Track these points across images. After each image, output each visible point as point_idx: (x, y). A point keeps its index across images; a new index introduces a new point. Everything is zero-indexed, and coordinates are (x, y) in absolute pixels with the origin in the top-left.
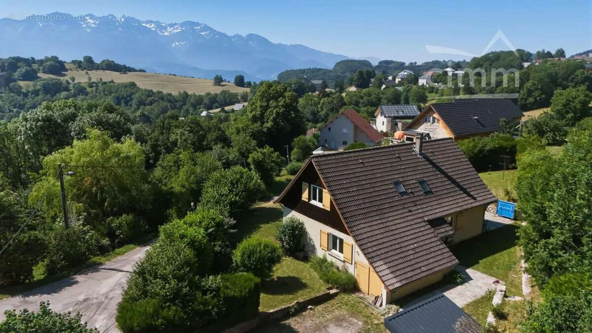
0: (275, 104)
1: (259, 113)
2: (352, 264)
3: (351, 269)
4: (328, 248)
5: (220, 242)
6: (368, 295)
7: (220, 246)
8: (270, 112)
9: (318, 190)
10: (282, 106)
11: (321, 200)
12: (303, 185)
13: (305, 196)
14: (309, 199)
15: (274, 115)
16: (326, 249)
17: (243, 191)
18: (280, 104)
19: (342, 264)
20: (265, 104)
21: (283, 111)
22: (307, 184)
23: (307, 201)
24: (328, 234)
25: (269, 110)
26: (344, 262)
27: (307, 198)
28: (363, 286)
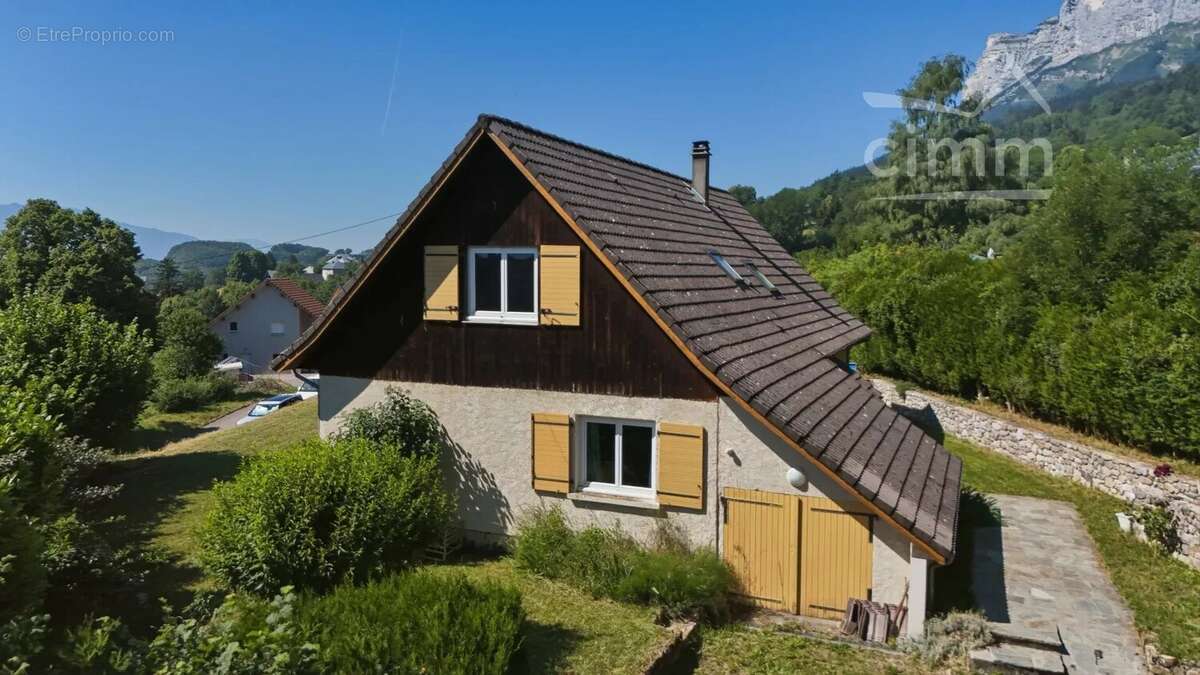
0: (68, 255)
1: (14, 280)
2: (703, 511)
3: (699, 532)
4: (571, 482)
5: (72, 518)
6: (798, 613)
7: (74, 536)
8: (56, 277)
9: (504, 264)
10: (92, 261)
11: (521, 300)
12: (428, 259)
13: (442, 301)
14: (463, 309)
15: (69, 285)
16: (564, 488)
17: (87, 372)
18: (86, 255)
19: (652, 523)
20: (33, 257)
21: (96, 275)
22: (454, 249)
23: (454, 316)
24: (571, 424)
25: (50, 273)
26: (662, 512)
27: (455, 304)
28: (767, 584)
